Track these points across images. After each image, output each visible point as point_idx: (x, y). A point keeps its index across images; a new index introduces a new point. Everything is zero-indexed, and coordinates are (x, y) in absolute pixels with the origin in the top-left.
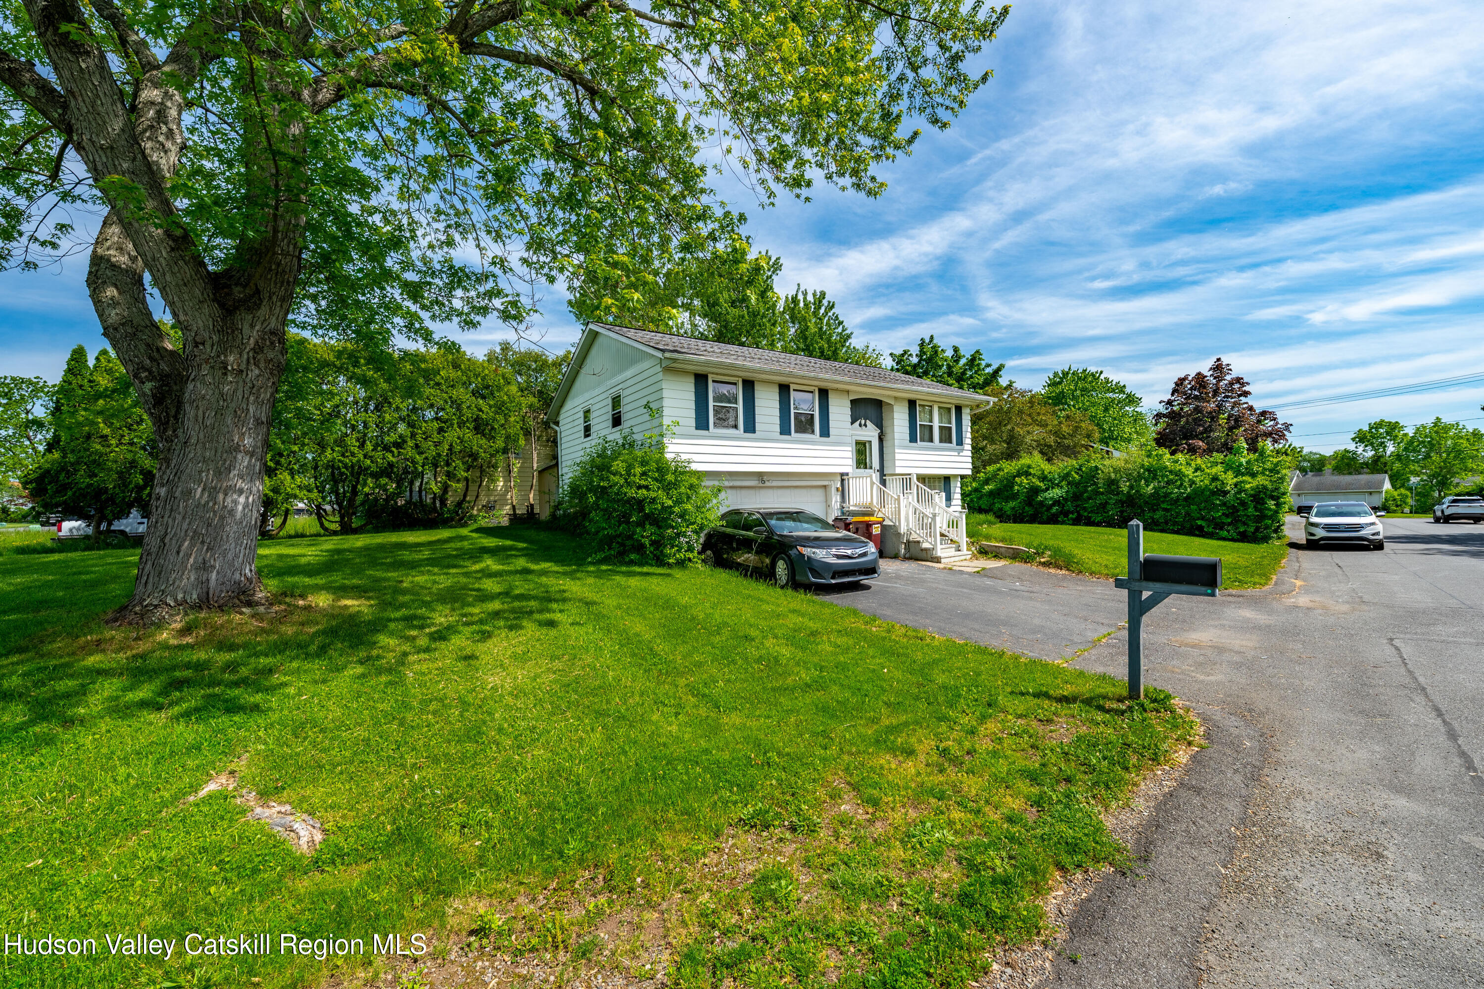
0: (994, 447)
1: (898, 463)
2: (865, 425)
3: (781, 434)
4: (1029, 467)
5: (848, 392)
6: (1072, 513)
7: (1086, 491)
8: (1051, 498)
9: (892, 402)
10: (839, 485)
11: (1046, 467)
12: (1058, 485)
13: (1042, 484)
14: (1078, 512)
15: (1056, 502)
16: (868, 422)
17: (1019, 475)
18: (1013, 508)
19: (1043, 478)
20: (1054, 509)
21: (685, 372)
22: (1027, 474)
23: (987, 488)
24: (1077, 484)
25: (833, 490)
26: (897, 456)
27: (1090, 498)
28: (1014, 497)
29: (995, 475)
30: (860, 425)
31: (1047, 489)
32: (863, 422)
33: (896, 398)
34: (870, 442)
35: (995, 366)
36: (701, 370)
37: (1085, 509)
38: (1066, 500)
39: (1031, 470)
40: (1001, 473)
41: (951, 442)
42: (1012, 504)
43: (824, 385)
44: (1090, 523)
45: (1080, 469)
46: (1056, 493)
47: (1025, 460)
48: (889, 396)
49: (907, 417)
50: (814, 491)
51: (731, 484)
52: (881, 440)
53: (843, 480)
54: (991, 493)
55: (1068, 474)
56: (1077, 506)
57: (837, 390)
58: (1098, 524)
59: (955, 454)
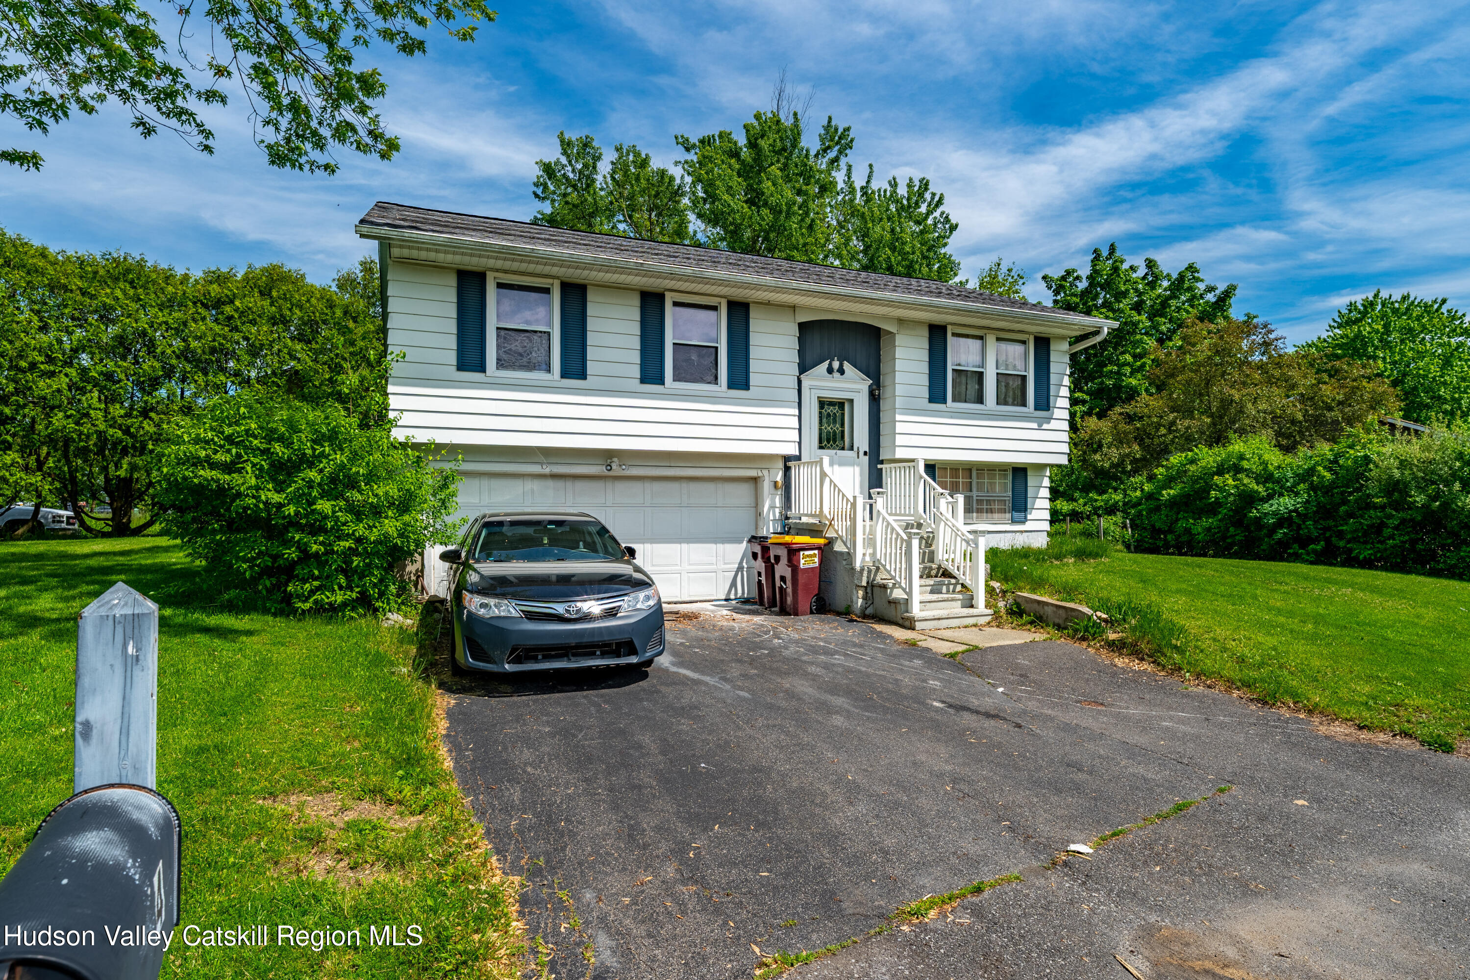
0: (1187, 423)
1: (899, 440)
2: (841, 371)
3: (643, 381)
4: (1242, 457)
5: (793, 308)
6: (1315, 541)
7: (1345, 502)
8: (1275, 514)
9: (892, 328)
10: (779, 477)
11: (1274, 458)
12: (1290, 490)
13: (1261, 489)
14: (1328, 541)
15: (1283, 521)
16: (847, 366)
17: (1220, 471)
18: (1209, 529)
19: (1265, 477)
20: (1280, 534)
21: (437, 268)
22: (1237, 469)
23: (1167, 494)
24: (1327, 489)
25: (767, 486)
26: (899, 427)
27: (1351, 515)
28: (1213, 509)
29: (1182, 473)
30: (830, 370)
31: (1270, 497)
32: (836, 365)
33: (901, 321)
34: (851, 401)
35: (1221, 287)
36: (473, 263)
37: (1341, 535)
38: (1304, 517)
39: (1245, 464)
40: (1193, 468)
41: (1024, 404)
42: (1207, 522)
43: (739, 294)
44: (1351, 562)
45: (1335, 462)
46: (1285, 503)
47: (1237, 446)
48: (885, 318)
49: (924, 355)
50: (730, 487)
51: (547, 470)
52: (875, 399)
53: (787, 469)
54: (1173, 503)
55: (1312, 471)
56: (1326, 529)
57: (768, 304)
58: (1367, 564)
59: (1035, 426)
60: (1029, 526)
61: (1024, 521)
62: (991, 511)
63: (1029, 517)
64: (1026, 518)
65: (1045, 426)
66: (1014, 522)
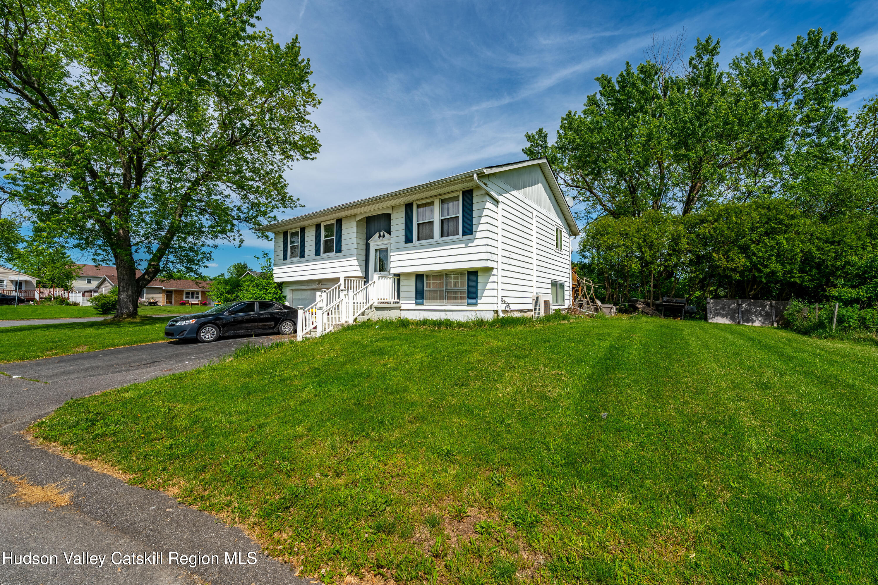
2: (384, 236)
3: (316, 255)
5: (355, 215)
16: (385, 233)
26: (392, 258)
30: (380, 236)
32: (382, 234)
33: (393, 207)
41: (458, 234)
48: (387, 208)
49: (404, 220)
57: (347, 217)
59: (463, 245)
60: (479, 307)
61: (476, 304)
62: (456, 298)
63: (479, 301)
64: (476, 302)
65: (470, 245)
66: (468, 304)
